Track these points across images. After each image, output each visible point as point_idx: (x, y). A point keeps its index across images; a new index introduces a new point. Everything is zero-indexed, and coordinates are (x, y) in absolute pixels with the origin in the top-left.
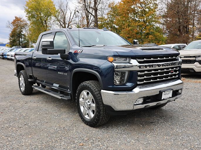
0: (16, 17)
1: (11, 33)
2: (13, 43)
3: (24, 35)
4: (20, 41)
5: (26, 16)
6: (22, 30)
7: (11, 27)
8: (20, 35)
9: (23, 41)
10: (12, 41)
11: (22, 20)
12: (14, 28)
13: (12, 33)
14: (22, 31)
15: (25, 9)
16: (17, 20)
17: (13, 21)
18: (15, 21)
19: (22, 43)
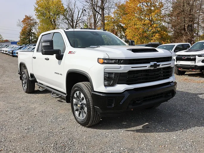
0: (26, 16)
1: (21, 31)
3: (33, 33)
4: (30, 39)
5: (36, 15)
7: (21, 25)
8: (29, 33)
9: (33, 39)
10: (22, 39)
11: (31, 19)
14: (31, 29)
15: (34, 7)
16: (28, 18)
17: (23, 20)
19: (31, 41)
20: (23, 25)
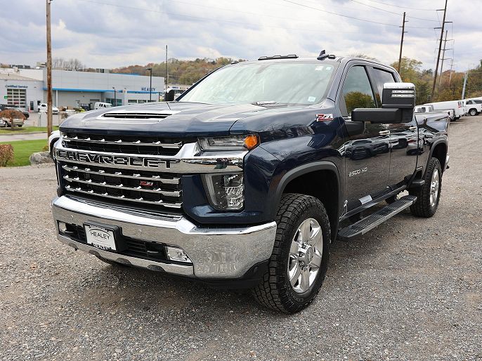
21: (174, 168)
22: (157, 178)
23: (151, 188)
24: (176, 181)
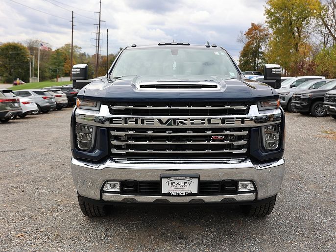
0: (252, 24)
1: (242, 49)
2: (244, 66)
3: (262, 53)
4: (255, 63)
5: (266, 22)
6: (260, 44)
7: (244, 40)
8: (256, 53)
9: (260, 63)
10: (242, 64)
11: (262, 28)
12: (249, 42)
13: (244, 49)
14: (259, 47)
15: (265, 9)
16: (255, 28)
17: (247, 31)
18: (250, 30)
19: (257, 66)
20: (246, 40)
21: (247, 124)
22: (228, 133)
23: (221, 140)
24: (245, 133)
